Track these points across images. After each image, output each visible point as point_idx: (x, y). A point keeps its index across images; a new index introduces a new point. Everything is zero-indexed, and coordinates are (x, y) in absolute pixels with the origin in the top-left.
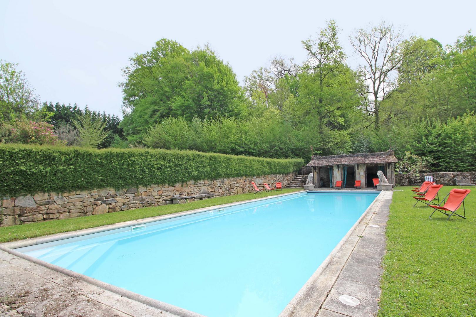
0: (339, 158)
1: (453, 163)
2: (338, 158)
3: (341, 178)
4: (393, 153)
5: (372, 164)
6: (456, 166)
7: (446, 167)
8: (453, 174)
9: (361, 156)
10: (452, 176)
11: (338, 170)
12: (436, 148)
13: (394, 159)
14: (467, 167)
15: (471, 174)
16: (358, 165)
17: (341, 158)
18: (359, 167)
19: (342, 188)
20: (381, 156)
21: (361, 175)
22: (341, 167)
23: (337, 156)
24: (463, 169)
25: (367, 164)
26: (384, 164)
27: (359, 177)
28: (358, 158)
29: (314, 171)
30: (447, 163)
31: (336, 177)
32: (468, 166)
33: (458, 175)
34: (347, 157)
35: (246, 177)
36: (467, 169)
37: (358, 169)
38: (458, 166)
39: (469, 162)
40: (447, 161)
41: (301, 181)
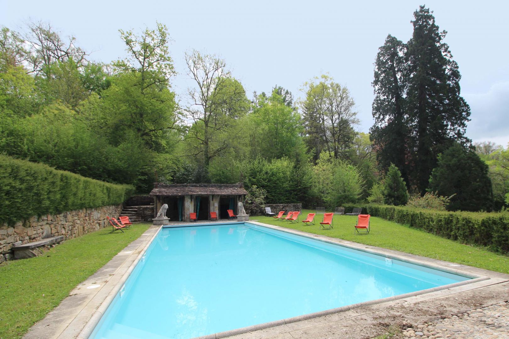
0: (193, 188)
1: (277, 197)
2: (191, 188)
3: (194, 210)
4: (243, 186)
5: (224, 195)
6: (279, 199)
7: (272, 200)
8: (282, 206)
9: (216, 187)
10: (282, 207)
11: (191, 201)
12: (266, 184)
13: (243, 191)
14: (285, 201)
15: (293, 205)
16: (213, 196)
17: (195, 188)
18: (214, 198)
19: (195, 221)
20: (233, 188)
21: (215, 207)
22: (195, 197)
23: (190, 185)
24: (283, 201)
25: (221, 196)
26: (234, 196)
27: (214, 209)
28: (214, 189)
29: (158, 201)
30: (273, 196)
31: (189, 209)
32: (286, 199)
33: (285, 206)
34: (202, 187)
35: (86, 210)
36: (286, 202)
37: (213, 200)
38: (280, 199)
39: (287, 196)
40: (273, 195)
41: (137, 213)
